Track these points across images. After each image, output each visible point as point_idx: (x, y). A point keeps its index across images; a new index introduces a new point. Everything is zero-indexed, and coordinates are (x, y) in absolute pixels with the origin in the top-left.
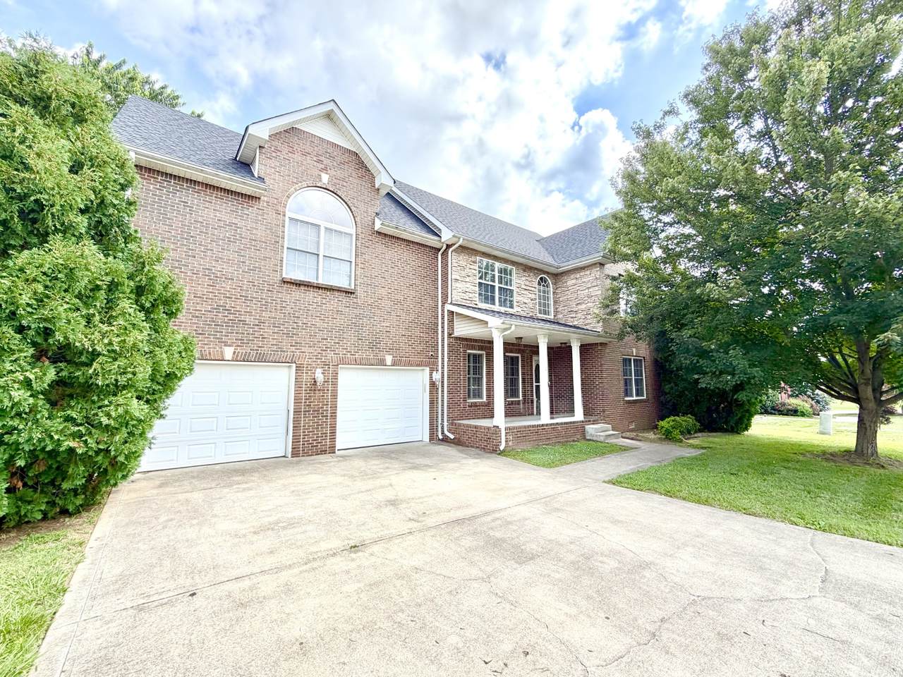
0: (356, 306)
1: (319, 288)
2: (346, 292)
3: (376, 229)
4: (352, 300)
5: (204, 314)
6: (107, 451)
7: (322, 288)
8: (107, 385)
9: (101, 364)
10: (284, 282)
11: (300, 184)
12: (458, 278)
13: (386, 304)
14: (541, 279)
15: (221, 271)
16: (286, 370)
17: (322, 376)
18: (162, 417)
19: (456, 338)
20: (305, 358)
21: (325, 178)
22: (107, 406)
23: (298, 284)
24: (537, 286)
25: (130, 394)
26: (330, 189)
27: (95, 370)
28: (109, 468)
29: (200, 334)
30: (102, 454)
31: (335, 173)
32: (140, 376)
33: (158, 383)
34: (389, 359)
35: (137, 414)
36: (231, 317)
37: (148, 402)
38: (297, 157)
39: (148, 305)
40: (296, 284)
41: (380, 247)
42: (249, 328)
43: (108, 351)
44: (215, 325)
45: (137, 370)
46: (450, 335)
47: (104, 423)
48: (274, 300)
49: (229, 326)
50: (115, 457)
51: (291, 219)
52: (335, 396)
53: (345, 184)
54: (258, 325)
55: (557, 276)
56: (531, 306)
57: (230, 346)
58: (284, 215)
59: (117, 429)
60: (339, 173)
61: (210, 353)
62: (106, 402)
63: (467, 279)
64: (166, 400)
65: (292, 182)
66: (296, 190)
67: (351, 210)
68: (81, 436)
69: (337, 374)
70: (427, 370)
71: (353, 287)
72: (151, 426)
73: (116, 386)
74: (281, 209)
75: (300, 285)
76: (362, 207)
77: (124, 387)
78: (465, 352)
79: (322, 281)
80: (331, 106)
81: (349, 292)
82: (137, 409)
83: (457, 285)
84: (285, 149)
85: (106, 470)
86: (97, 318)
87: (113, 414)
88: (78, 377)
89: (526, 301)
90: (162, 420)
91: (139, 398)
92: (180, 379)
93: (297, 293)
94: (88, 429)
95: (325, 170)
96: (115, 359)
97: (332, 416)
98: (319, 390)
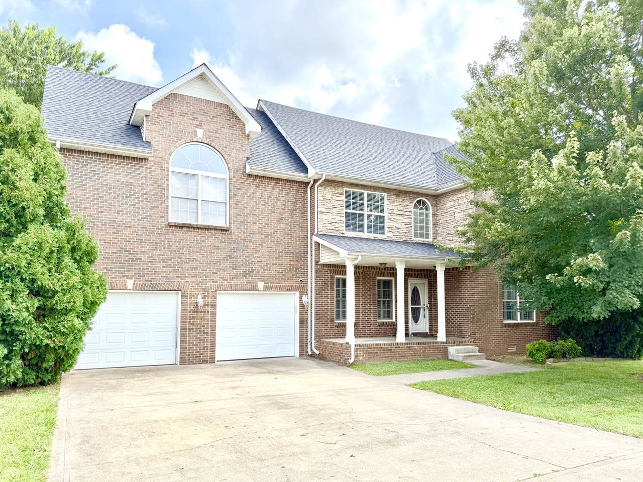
0: (230, 241)
1: (199, 228)
2: (222, 230)
3: (247, 173)
4: (226, 237)
5: (111, 255)
6: (64, 347)
7: (201, 228)
8: (62, 309)
9: (59, 297)
10: (170, 226)
11: (179, 142)
12: (324, 210)
13: (257, 237)
14: (419, 202)
15: (122, 221)
16: (175, 296)
17: (202, 300)
18: (90, 329)
19: (323, 265)
20: (189, 286)
21: (200, 133)
22: (62, 321)
23: (181, 226)
24: (413, 210)
25: (73, 314)
26: (206, 142)
27: (56, 301)
28: (65, 358)
29: (110, 270)
30: (61, 349)
31: (208, 127)
32: (78, 304)
33: (87, 308)
34: (261, 285)
35: (77, 326)
36: (131, 256)
37: (82, 319)
38: (177, 119)
39: (78, 258)
40: (180, 227)
41: (250, 187)
42: (144, 264)
43: (62, 290)
44: (119, 263)
45: (76, 300)
46: (317, 262)
47: (62, 331)
48: (162, 241)
49: (130, 263)
50: (68, 351)
51: (173, 172)
52: (214, 317)
53: (218, 135)
54: (151, 262)
55: (437, 198)
56: (405, 230)
57: (130, 278)
58: (168, 171)
59: (67, 334)
60: (213, 127)
61: (117, 284)
62: (62, 319)
63: (334, 211)
64: (92, 319)
65: (173, 141)
66: (176, 148)
67: (224, 158)
68: (51, 337)
69: (216, 298)
70: (298, 293)
71: (228, 226)
72: (84, 334)
73: (66, 309)
74: (165, 166)
75: (182, 227)
76: (234, 153)
77: (70, 310)
78: (332, 277)
79: (201, 222)
80: (203, 69)
81: (224, 230)
82: (78, 323)
83: (323, 216)
84: (166, 114)
85: (63, 359)
86: (53, 270)
87: (66, 326)
88: (48, 305)
89: (399, 226)
90: (90, 331)
91: (78, 317)
92: (99, 305)
93: (181, 234)
94: (54, 334)
95: (200, 125)
96: (65, 295)
97: (212, 333)
98: (200, 312)
